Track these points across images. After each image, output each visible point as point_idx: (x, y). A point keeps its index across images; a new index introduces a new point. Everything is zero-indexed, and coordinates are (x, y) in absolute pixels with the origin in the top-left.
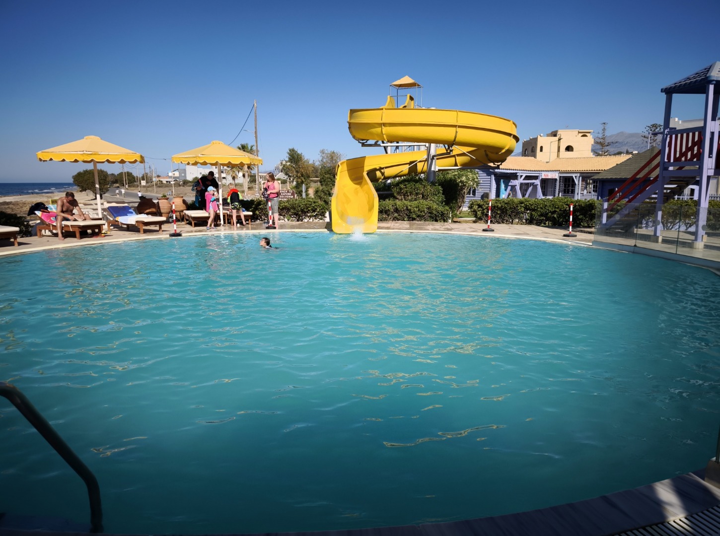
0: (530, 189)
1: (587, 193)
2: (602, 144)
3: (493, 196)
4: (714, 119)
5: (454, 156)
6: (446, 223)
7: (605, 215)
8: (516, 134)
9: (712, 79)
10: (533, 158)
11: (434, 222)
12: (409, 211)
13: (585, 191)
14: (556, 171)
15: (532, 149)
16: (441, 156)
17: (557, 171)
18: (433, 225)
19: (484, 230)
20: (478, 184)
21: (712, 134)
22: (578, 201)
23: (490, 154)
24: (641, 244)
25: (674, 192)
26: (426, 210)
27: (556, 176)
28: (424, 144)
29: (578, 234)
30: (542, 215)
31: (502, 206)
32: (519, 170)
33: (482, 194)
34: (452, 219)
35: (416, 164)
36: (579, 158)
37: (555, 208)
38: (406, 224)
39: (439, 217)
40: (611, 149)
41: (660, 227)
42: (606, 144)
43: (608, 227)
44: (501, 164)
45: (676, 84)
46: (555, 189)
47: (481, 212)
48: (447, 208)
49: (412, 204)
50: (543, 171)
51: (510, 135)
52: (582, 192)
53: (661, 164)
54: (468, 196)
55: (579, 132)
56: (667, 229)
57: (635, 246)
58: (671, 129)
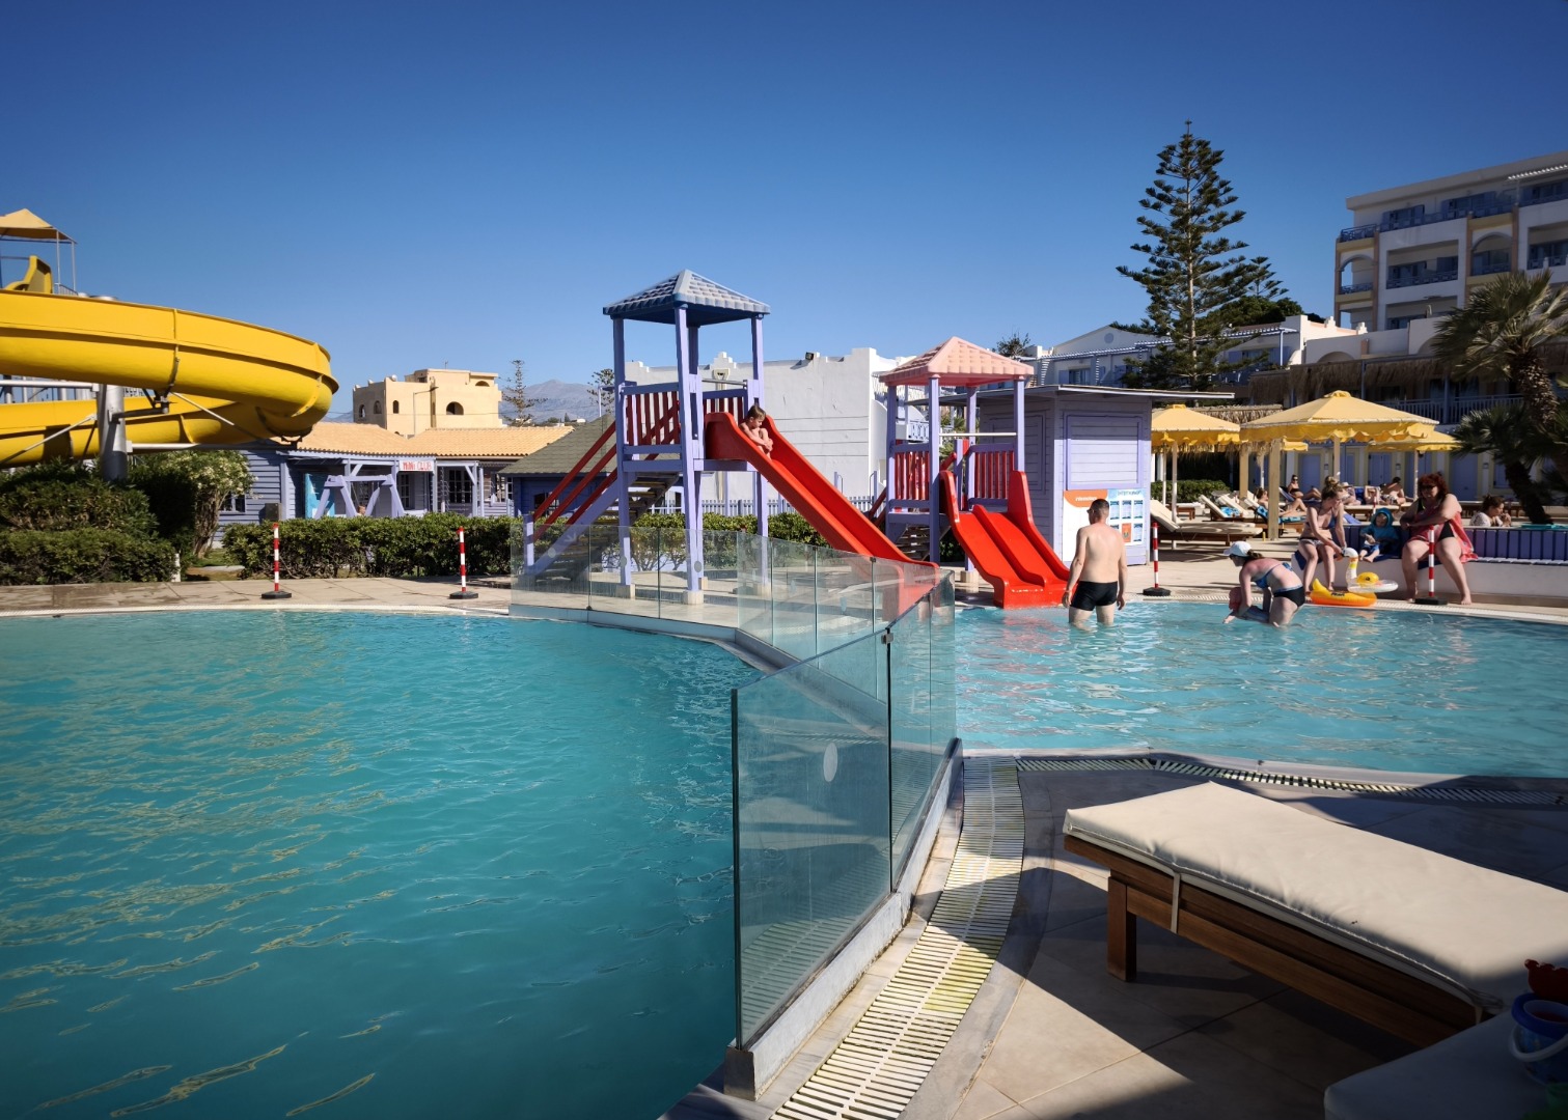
0: (375, 494)
1: (498, 500)
2: (518, 403)
3: (288, 512)
4: (693, 370)
5: (176, 417)
6: (163, 585)
7: (530, 548)
8: (328, 374)
9: (682, 299)
10: (377, 427)
11: (129, 583)
12: (51, 557)
13: (494, 497)
14: (429, 455)
15: (376, 407)
16: (138, 416)
17: (432, 455)
18: (124, 591)
19: (266, 597)
20: (248, 483)
21: (693, 396)
22: (475, 521)
23: (270, 417)
24: (601, 603)
25: (646, 500)
26: (100, 552)
27: (430, 466)
28: (89, 384)
29: (481, 591)
30: (402, 553)
31: (307, 537)
32: (347, 453)
33: (261, 507)
34: (182, 572)
35: (67, 433)
36: (474, 429)
37: (430, 537)
38: (40, 592)
39: (143, 568)
40: (538, 413)
41: (630, 566)
42: (527, 403)
43: (538, 572)
44: (300, 440)
45: (626, 301)
46: (431, 493)
47: (255, 551)
48: (167, 544)
49: (57, 539)
50: (402, 455)
51: (314, 375)
52: (488, 500)
53: (619, 449)
54: (225, 512)
55: (471, 377)
56: (644, 570)
57: (589, 609)
58: (628, 383)
